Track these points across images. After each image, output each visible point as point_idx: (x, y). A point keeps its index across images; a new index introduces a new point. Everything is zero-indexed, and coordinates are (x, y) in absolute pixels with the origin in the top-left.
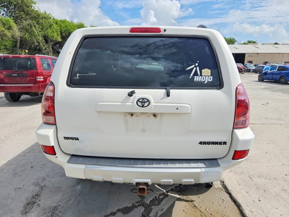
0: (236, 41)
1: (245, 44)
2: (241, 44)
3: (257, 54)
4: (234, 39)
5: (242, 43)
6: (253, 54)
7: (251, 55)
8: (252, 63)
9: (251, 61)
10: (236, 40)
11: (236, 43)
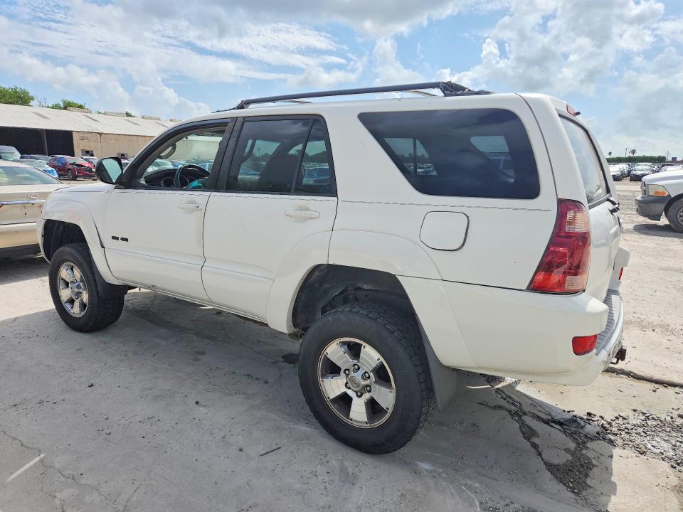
0: (32, 99)
1: (56, 107)
2: (48, 107)
3: (100, 134)
4: (26, 93)
5: (50, 105)
6: (90, 135)
7: (86, 135)
8: (92, 155)
9: (88, 149)
10: (31, 95)
11: (32, 103)
